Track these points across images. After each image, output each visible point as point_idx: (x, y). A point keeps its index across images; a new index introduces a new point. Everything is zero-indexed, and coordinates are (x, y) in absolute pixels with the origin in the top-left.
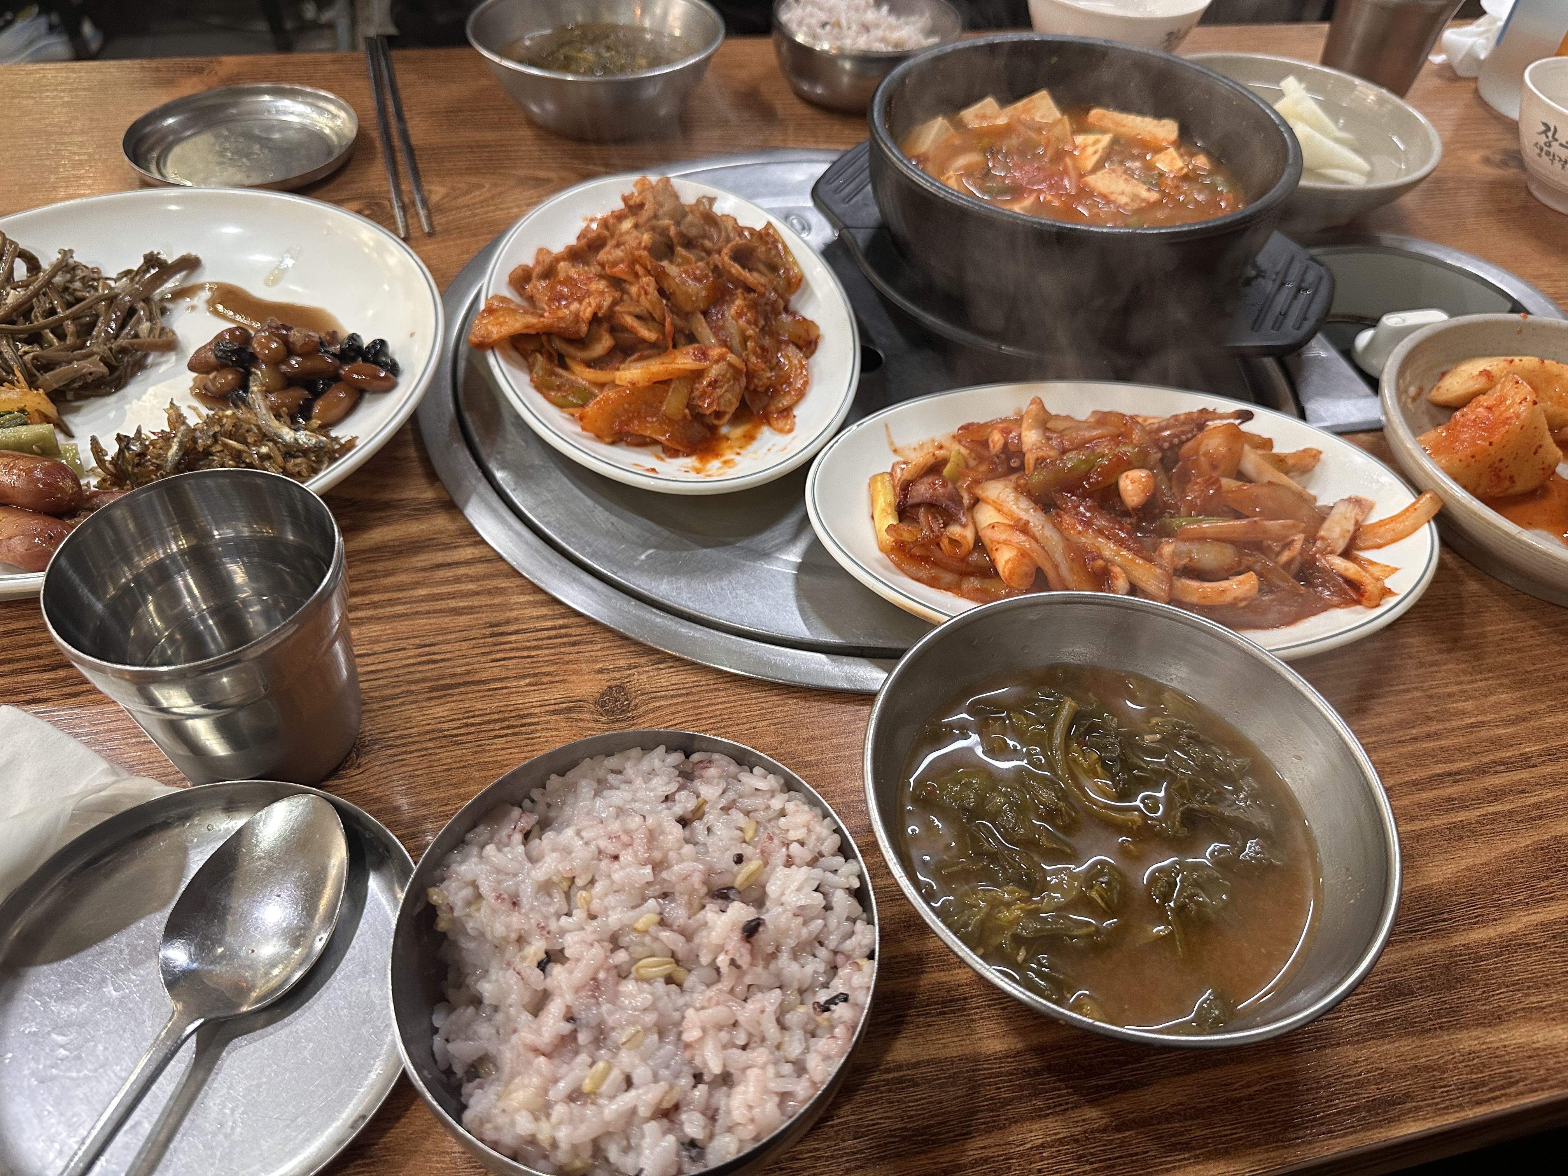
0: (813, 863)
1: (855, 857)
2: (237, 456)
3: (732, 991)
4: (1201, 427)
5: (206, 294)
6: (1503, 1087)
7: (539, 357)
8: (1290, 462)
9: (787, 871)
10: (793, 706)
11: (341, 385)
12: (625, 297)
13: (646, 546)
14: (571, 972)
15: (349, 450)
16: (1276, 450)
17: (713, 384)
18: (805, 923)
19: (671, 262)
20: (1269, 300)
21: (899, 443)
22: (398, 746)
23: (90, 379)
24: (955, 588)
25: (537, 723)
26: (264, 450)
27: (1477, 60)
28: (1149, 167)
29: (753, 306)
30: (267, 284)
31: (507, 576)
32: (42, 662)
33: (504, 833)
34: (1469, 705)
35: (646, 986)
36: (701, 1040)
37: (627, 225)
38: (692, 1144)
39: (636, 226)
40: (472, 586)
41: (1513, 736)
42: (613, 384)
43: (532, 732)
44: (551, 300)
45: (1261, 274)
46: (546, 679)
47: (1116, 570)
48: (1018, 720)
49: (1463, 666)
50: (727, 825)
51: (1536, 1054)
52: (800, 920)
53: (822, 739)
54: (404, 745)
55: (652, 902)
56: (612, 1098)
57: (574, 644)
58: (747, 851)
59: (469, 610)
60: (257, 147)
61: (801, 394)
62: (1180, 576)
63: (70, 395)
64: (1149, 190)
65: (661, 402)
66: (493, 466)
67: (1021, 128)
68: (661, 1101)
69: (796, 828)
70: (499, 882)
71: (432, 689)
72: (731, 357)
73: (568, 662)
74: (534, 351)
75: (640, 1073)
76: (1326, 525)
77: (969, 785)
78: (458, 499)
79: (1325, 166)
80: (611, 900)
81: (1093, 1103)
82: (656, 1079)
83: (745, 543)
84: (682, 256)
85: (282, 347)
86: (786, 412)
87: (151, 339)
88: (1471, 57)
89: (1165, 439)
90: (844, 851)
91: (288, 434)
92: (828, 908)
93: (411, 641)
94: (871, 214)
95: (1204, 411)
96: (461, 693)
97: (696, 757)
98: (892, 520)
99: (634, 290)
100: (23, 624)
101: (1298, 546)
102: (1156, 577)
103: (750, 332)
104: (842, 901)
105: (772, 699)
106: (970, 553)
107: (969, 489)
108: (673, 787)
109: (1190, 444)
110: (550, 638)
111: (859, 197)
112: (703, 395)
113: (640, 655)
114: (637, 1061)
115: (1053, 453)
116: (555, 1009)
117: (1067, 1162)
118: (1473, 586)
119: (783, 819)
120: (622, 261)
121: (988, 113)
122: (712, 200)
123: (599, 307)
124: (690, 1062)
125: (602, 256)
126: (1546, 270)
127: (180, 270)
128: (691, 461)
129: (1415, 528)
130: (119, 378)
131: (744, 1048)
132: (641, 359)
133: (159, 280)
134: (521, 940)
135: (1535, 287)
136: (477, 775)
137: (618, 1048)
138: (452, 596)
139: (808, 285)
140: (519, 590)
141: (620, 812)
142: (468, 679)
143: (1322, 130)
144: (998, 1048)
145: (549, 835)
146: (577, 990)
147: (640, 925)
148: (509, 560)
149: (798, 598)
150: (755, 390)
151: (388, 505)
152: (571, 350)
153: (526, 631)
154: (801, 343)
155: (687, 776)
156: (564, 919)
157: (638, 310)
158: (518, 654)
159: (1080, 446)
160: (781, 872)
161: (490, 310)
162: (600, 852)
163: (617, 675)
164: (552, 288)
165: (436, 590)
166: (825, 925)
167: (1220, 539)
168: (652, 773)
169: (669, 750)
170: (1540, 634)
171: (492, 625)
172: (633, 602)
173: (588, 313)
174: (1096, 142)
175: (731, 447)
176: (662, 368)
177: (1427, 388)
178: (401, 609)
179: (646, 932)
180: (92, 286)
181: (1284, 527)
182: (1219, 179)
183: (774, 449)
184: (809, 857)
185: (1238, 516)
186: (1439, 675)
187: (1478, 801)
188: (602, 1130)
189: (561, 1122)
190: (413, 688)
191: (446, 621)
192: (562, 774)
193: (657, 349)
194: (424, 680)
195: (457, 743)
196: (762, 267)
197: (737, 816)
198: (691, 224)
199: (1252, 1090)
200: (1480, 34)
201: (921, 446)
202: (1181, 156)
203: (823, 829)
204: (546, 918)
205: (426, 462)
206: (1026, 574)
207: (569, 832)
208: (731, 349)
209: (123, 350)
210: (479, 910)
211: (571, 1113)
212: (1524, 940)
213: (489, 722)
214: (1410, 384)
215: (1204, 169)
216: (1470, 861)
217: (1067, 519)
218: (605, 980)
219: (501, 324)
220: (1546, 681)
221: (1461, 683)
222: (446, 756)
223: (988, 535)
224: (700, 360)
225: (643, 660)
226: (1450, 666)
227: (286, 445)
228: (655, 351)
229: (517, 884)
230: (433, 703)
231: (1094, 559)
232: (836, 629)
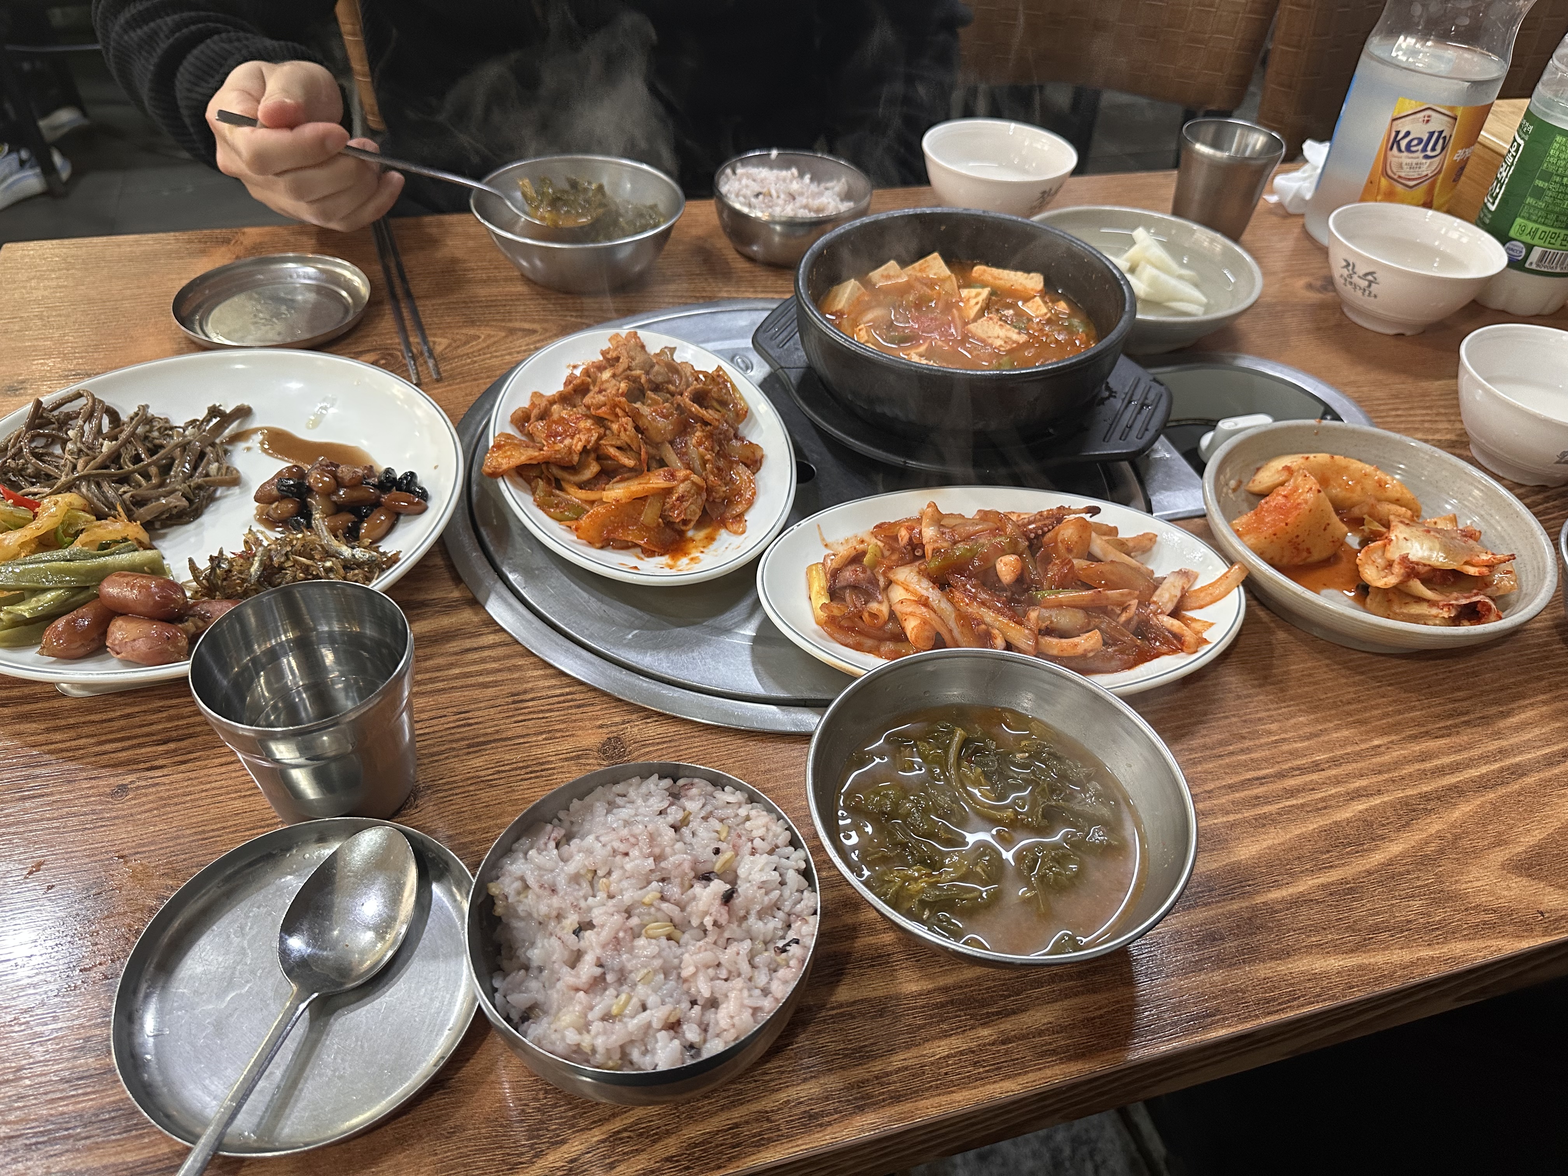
0: (771, 852)
1: (802, 847)
2: (306, 569)
3: (715, 943)
4: (1060, 520)
5: (259, 437)
6: (1289, 1001)
7: (541, 482)
8: (1131, 544)
9: (752, 858)
10: (753, 747)
11: (382, 509)
12: (608, 432)
13: (632, 627)
14: (598, 934)
15: (395, 562)
16: (1120, 536)
17: (681, 499)
18: (767, 894)
19: (643, 403)
20: (1118, 416)
21: (829, 540)
22: (446, 790)
23: (174, 511)
24: (874, 651)
25: (554, 768)
26: (328, 564)
27: (1303, 200)
28: (1020, 314)
29: (710, 436)
30: (308, 428)
31: (522, 656)
32: (155, 738)
33: (542, 842)
34: (1274, 727)
35: (653, 941)
36: (695, 974)
37: (606, 375)
38: (691, 1046)
39: (614, 376)
40: (495, 665)
41: (1308, 748)
42: (601, 501)
43: (550, 775)
44: (549, 436)
45: (1112, 394)
46: (558, 735)
47: (996, 632)
48: (923, 746)
49: (1271, 697)
50: (706, 829)
51: (1315, 977)
52: (763, 891)
53: (776, 770)
54: (451, 789)
55: (654, 884)
56: (633, 1017)
57: (579, 707)
58: (723, 846)
59: (495, 684)
60: (283, 308)
61: (750, 503)
62: (1044, 635)
63: (157, 525)
64: (1019, 333)
65: (640, 514)
66: (505, 570)
67: (918, 285)
68: (668, 1018)
69: (758, 828)
70: (541, 876)
71: (469, 746)
72: (695, 477)
73: (575, 721)
74: (537, 477)
75: (652, 1000)
76: (1158, 592)
77: (886, 796)
78: (480, 597)
79: (1169, 300)
80: (625, 884)
81: (984, 1025)
82: (663, 1003)
83: (710, 622)
84: (651, 399)
85: (333, 481)
86: (739, 518)
87: (219, 477)
88: (1298, 198)
89: (1031, 531)
90: (794, 843)
91: (346, 551)
92: (782, 883)
93: (450, 710)
94: (799, 357)
95: (1061, 508)
96: (492, 748)
97: (681, 782)
98: (825, 600)
99: (615, 427)
100: (137, 709)
101: (1133, 609)
102: (1026, 637)
103: (708, 457)
104: (793, 878)
105: (736, 742)
106: (886, 623)
107: (884, 574)
108: (666, 804)
109: (1049, 535)
110: (559, 703)
111: (791, 342)
112: (673, 507)
113: (631, 713)
114: (650, 992)
115: (945, 544)
116: (589, 959)
117: (966, 1067)
118: (1281, 635)
119: (748, 823)
120: (605, 405)
121: (892, 273)
122: (673, 350)
123: (588, 442)
124: (688, 992)
125: (587, 400)
126: (1352, 378)
127: (237, 418)
128: (665, 560)
129: (1228, 592)
130: (197, 509)
131: (726, 980)
132: (622, 480)
133: (220, 427)
134: (559, 917)
135: (1344, 393)
136: (510, 809)
137: (636, 985)
138: (480, 673)
139: (752, 414)
140: (532, 666)
141: (627, 823)
142: (497, 737)
143: (1167, 271)
144: (914, 989)
145: (575, 843)
146: (604, 946)
147: (647, 900)
148: (524, 643)
149: (754, 663)
150: (714, 501)
151: (423, 604)
152: (566, 475)
153: (540, 698)
154: (749, 462)
155: (675, 796)
156: (590, 899)
157: (619, 443)
158: (535, 716)
159: (967, 538)
160: (748, 859)
161: (498, 446)
162: (614, 851)
163: (614, 729)
164: (549, 427)
165: (467, 670)
166: (781, 895)
167: (1073, 606)
168: (649, 794)
169: (661, 777)
170: (1332, 670)
171: (513, 695)
172: (624, 672)
173: (579, 447)
174: (978, 295)
175: (696, 547)
176: (640, 487)
177: (1245, 481)
178: (440, 685)
179: (651, 905)
180: (168, 435)
181: (1122, 595)
182: (1076, 322)
183: (731, 547)
184: (768, 848)
185: (1089, 587)
186: (1252, 705)
187: (1279, 798)
188: (628, 1039)
189: (598, 1034)
190: (454, 745)
191: (477, 693)
192: (581, 799)
193: (636, 472)
194: (463, 739)
195: (492, 786)
196: (715, 404)
197: (714, 823)
198: (658, 373)
199: (1102, 1012)
200: (1305, 179)
201: (847, 541)
202: (1045, 303)
203: (778, 828)
204: (577, 900)
205: (451, 568)
206: (928, 638)
207: (590, 839)
208: (693, 471)
209: (199, 487)
210: (527, 897)
211: (605, 1028)
212: (1308, 898)
213: (516, 769)
214: (1230, 479)
215: (1064, 314)
216: (1270, 842)
217: (958, 595)
218: (624, 938)
219: (509, 457)
220: (1335, 705)
221: (1269, 710)
222: (484, 795)
223: (898, 608)
224: (669, 480)
225: (634, 717)
226: (1261, 697)
227: (345, 560)
228: (633, 474)
229: (554, 877)
230: (471, 756)
231: (978, 624)
232: (784, 687)
